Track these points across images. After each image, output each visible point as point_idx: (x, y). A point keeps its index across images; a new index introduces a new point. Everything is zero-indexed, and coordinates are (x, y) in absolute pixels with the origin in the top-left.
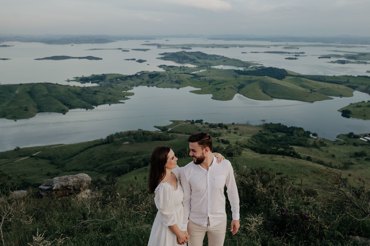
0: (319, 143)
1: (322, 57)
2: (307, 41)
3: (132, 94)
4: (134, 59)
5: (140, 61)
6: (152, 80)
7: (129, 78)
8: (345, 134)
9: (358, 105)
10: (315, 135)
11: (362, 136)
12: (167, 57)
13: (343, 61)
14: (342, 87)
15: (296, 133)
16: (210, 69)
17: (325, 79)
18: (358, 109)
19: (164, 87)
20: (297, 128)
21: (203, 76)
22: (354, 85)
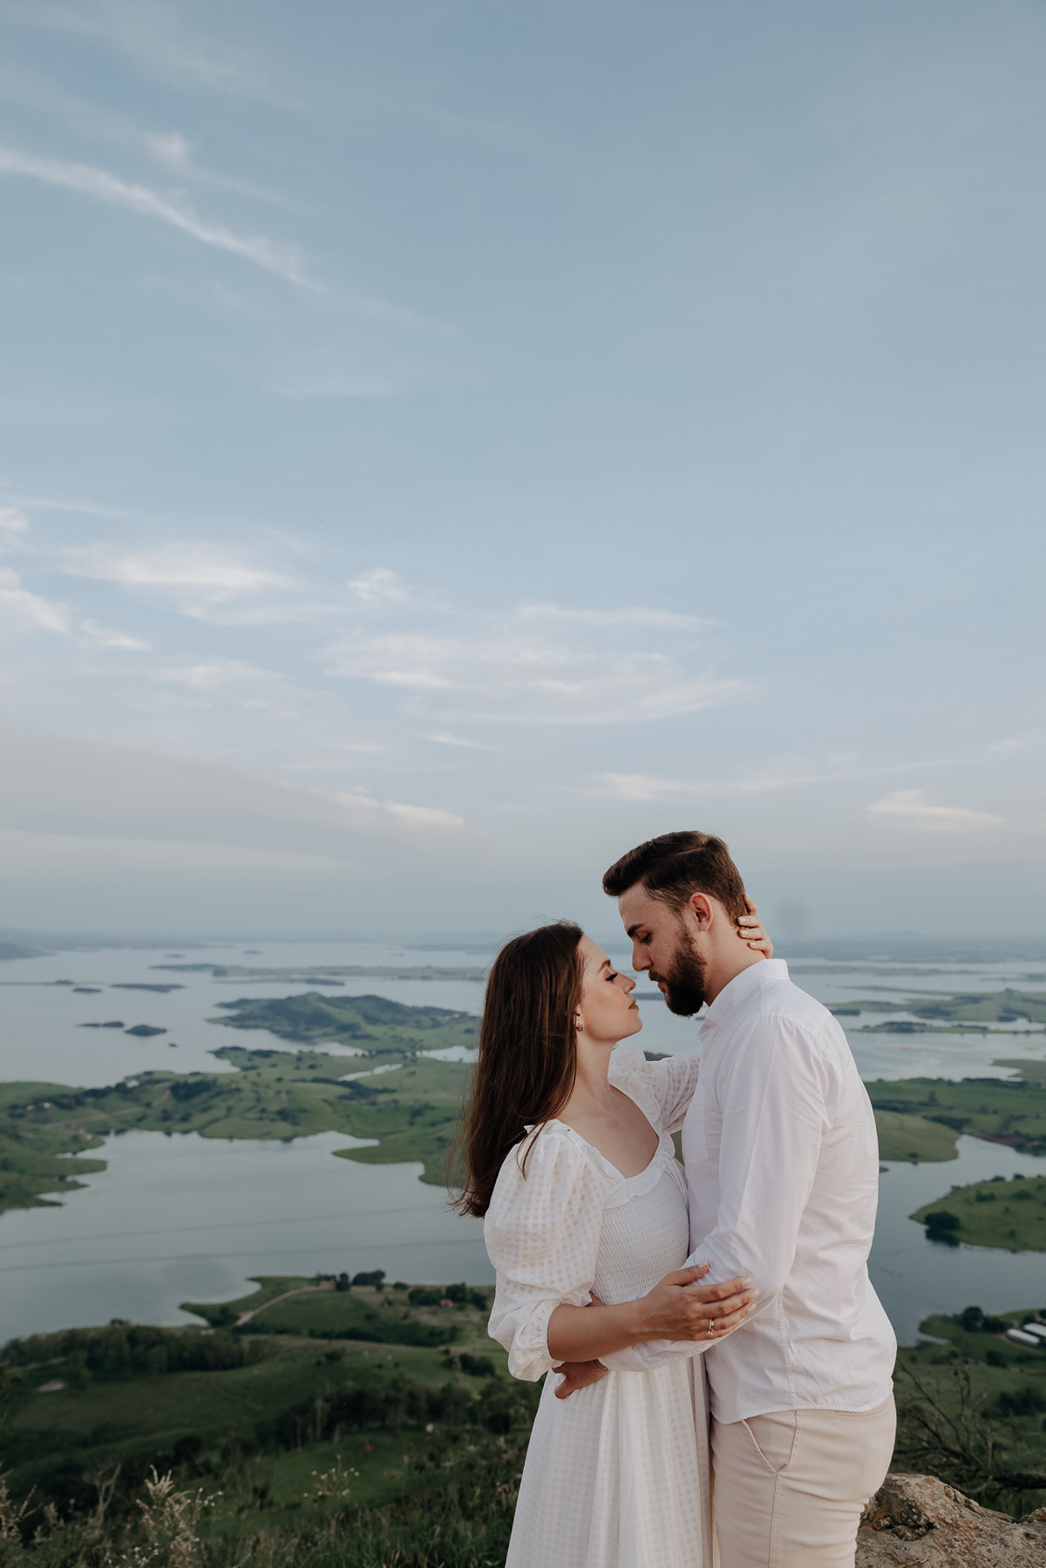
3: (99, 1166)
4: (119, 1025)
5: (142, 1031)
6: (182, 1108)
7: (90, 1100)
8: (950, 1314)
9: (983, 1194)
11: (1016, 1323)
12: (246, 1015)
14: (914, 1122)
16: (414, 1061)
18: (985, 1209)
19: (231, 1138)
21: (385, 1091)
22: (957, 1114)
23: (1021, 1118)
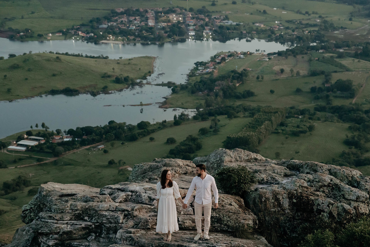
11: (12, 142)
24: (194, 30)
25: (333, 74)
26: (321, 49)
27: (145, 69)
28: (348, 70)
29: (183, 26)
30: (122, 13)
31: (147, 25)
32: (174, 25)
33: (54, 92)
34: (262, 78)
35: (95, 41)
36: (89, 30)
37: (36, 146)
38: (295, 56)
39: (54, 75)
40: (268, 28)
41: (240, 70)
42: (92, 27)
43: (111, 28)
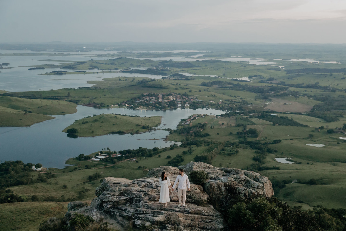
0: (45, 175)
1: (34, 69)
2: (11, 49)
8: (75, 157)
9: (84, 122)
10: (38, 166)
11: (93, 156)
13: (59, 72)
14: (63, 102)
15: (13, 169)
17: (41, 96)
18: (85, 126)
20: (13, 163)
22: (76, 99)
23: (96, 98)
24: (181, 104)
25: (248, 126)
26: (242, 114)
27: (157, 122)
28: (254, 124)
29: (176, 102)
30: (146, 95)
31: (158, 101)
32: (171, 101)
33: (113, 133)
34: (213, 127)
35: (133, 108)
36: (131, 103)
37: (104, 159)
38: (229, 117)
39: (114, 125)
40: (216, 103)
41: (202, 123)
42: (132, 102)
43: (141, 102)
